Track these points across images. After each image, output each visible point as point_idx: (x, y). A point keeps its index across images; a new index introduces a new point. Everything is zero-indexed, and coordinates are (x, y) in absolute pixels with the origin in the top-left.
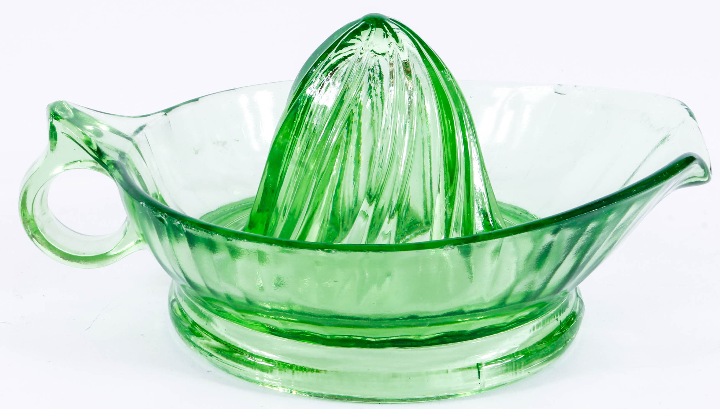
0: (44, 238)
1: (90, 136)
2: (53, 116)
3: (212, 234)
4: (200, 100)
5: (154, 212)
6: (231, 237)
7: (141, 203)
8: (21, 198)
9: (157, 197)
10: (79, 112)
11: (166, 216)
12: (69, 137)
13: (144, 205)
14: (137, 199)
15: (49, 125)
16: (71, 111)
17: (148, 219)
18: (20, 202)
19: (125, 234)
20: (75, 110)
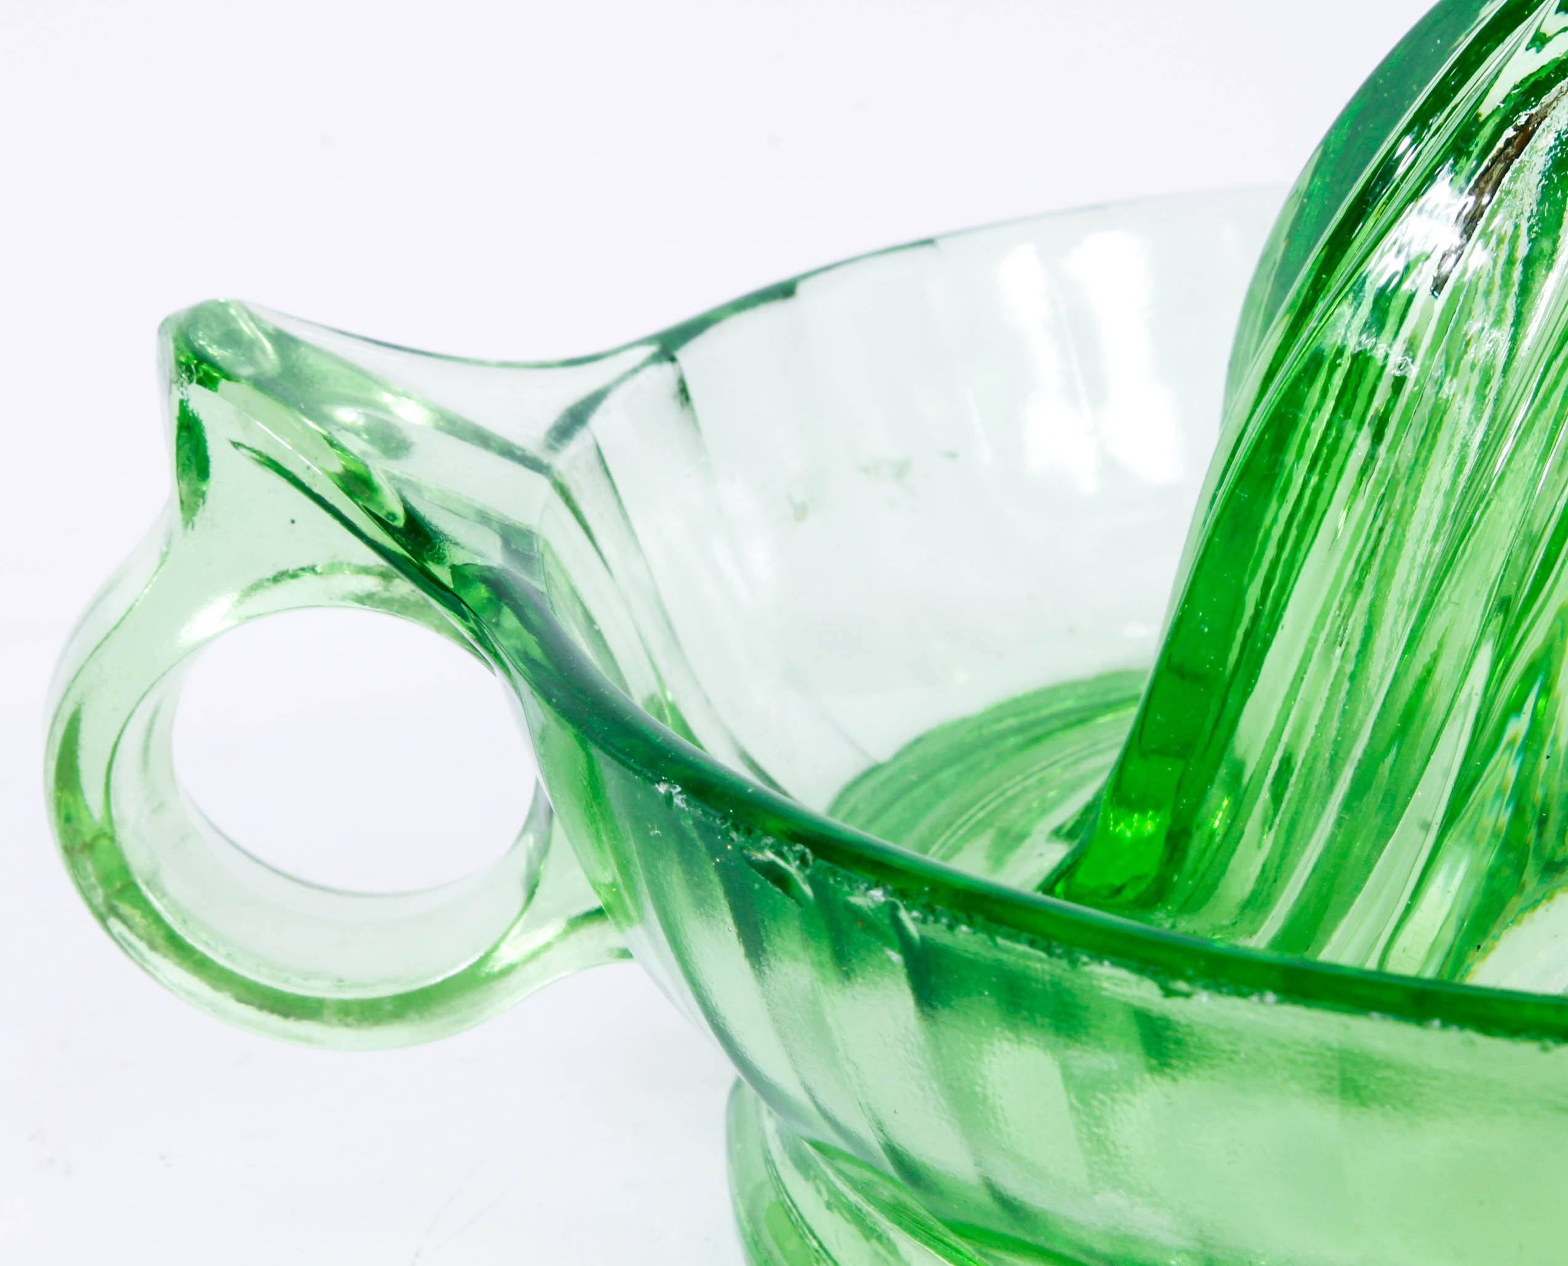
0: (158, 919)
1: (364, 453)
2: (189, 369)
3: (1073, 962)
4: (802, 289)
5: (734, 835)
6: (1189, 980)
7: (662, 788)
8: (56, 748)
9: (661, 716)
10: (303, 349)
11: (803, 859)
12: (269, 466)
13: (679, 801)
14: (638, 768)
15: (176, 412)
16: (268, 346)
17: (689, 862)
18: (53, 765)
19: (531, 894)
20: (282, 340)
